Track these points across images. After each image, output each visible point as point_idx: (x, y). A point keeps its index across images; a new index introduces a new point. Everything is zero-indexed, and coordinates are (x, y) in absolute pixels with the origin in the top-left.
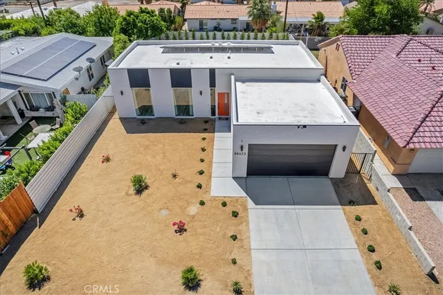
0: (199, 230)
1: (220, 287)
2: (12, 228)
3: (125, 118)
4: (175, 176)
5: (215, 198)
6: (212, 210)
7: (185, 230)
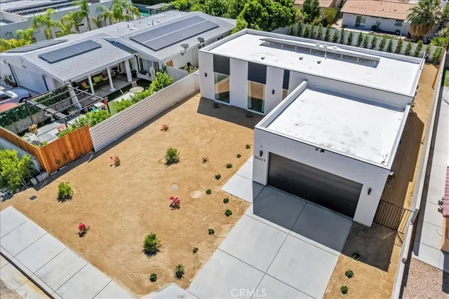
0: (188, 213)
1: (169, 263)
2: (72, 155)
3: (205, 99)
4: (205, 161)
5: (222, 193)
6: (212, 202)
7: (178, 208)
